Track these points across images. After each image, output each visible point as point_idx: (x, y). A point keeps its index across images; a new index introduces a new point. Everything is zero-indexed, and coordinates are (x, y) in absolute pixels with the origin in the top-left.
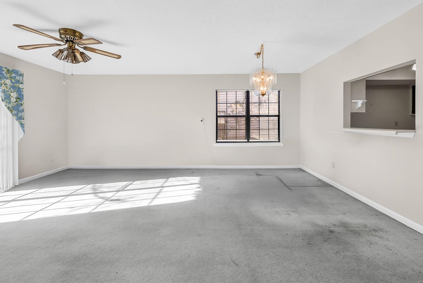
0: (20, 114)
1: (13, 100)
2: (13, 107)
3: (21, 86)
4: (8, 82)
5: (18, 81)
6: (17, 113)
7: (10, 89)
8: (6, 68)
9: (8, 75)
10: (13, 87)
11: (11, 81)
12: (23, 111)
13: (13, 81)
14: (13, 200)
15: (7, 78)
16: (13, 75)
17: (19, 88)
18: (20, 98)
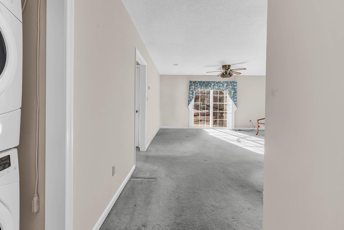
0: (235, 100)
1: (232, 94)
2: (232, 97)
3: (236, 87)
4: (231, 87)
5: (235, 86)
6: (234, 99)
7: (231, 89)
8: (229, 81)
9: (230, 84)
10: (233, 88)
11: (232, 86)
12: (236, 98)
13: (233, 86)
14: (223, 132)
15: (230, 85)
16: (232, 83)
17: (235, 88)
18: (235, 92)
